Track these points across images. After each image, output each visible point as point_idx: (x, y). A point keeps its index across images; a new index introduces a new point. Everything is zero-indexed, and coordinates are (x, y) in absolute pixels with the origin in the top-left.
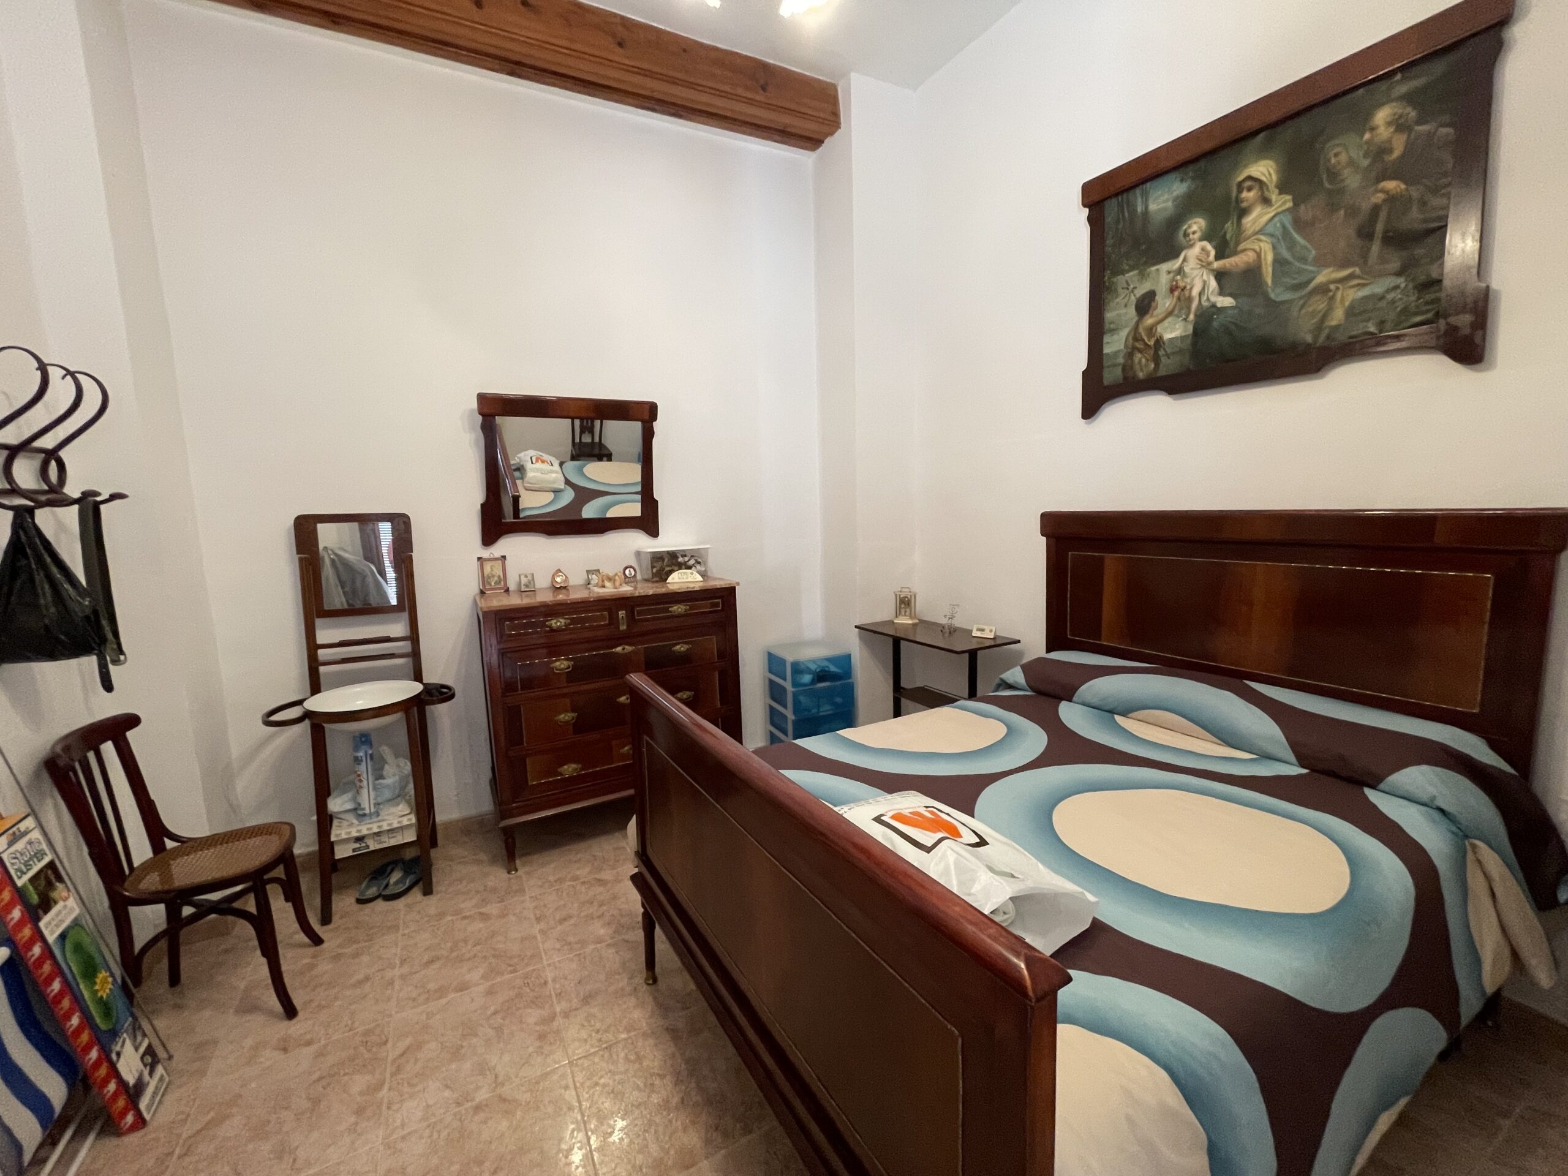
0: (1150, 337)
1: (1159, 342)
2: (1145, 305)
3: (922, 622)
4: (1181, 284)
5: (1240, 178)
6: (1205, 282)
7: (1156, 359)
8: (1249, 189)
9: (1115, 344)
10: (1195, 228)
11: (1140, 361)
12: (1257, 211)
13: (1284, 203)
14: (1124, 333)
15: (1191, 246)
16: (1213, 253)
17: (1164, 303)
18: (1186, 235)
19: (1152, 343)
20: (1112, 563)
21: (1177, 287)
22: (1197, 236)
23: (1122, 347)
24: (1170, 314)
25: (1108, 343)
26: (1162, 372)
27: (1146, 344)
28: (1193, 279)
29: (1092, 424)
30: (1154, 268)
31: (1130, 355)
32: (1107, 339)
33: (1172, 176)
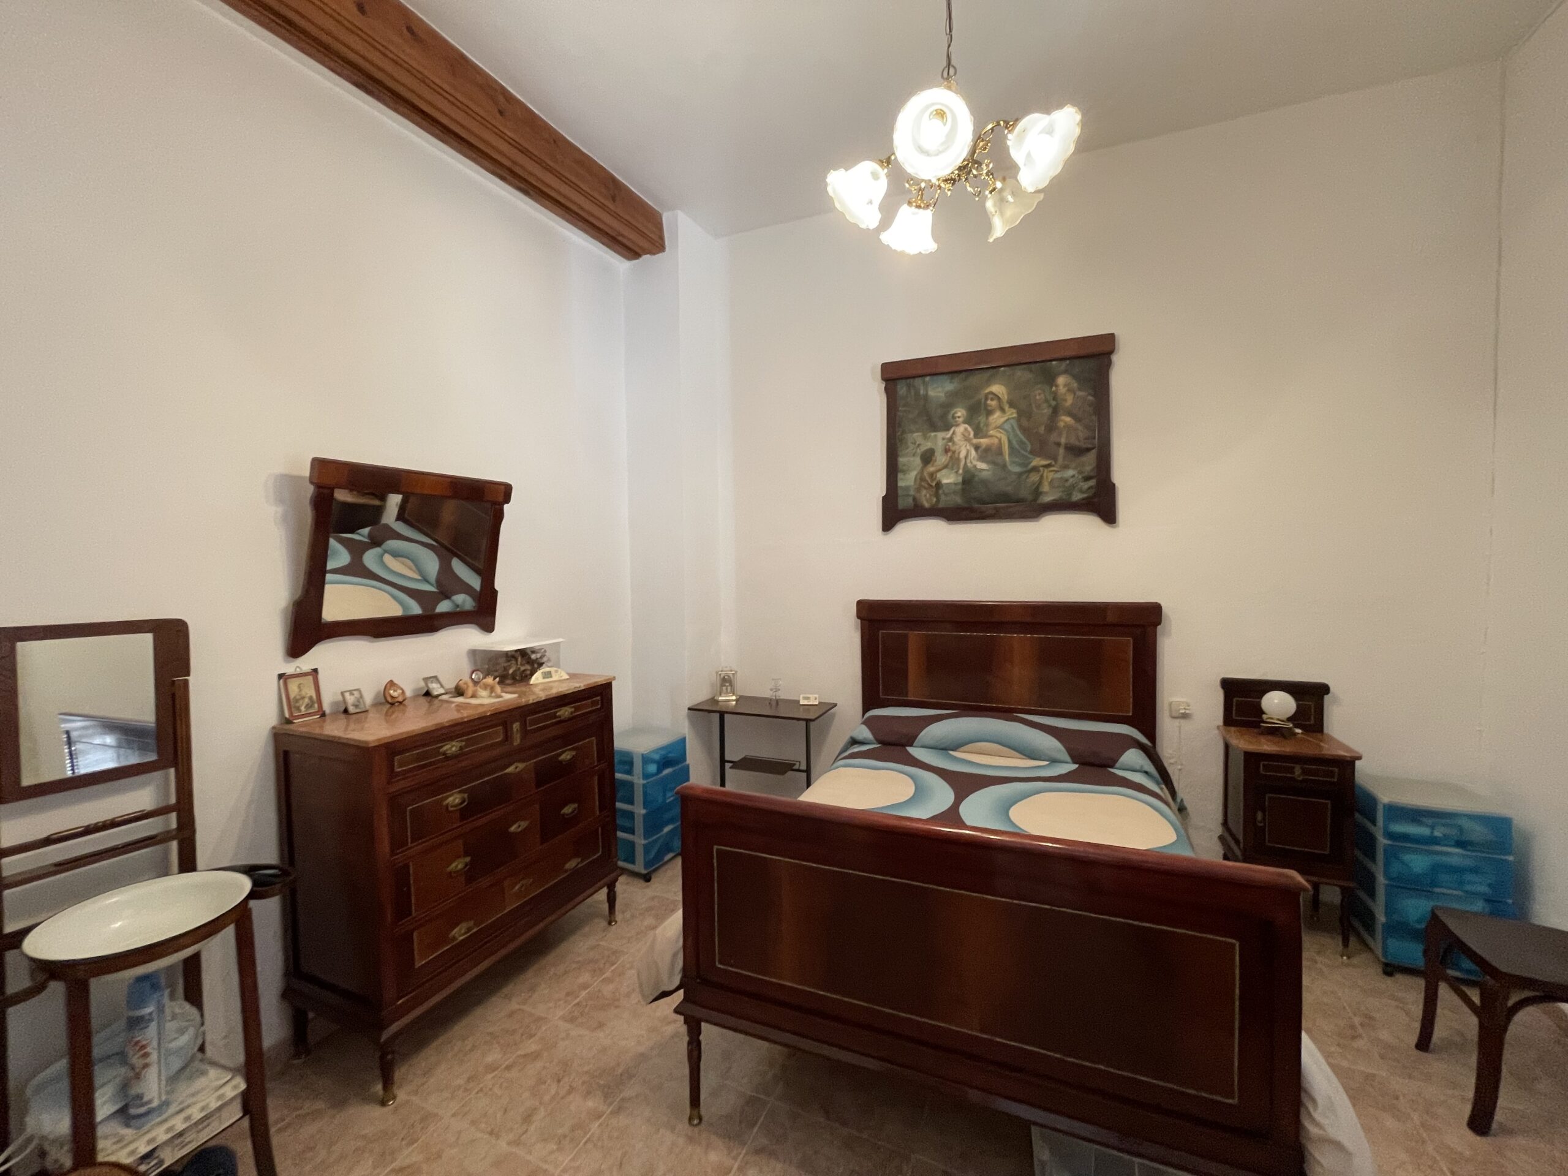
0: (933, 480)
1: (939, 485)
2: (927, 458)
3: (741, 697)
4: (953, 448)
5: (987, 391)
6: (968, 451)
7: (937, 495)
8: (992, 399)
9: (907, 480)
10: (959, 414)
11: (925, 496)
12: (997, 414)
13: (1012, 413)
14: (913, 474)
15: (957, 425)
16: (972, 434)
17: (941, 459)
18: (954, 417)
19: (934, 484)
20: (915, 638)
21: (949, 450)
22: (961, 420)
23: (912, 483)
24: (946, 467)
25: (901, 479)
26: (941, 505)
27: (929, 484)
28: (960, 447)
29: (888, 536)
30: (933, 434)
31: (918, 490)
32: (900, 476)
33: (945, 377)
